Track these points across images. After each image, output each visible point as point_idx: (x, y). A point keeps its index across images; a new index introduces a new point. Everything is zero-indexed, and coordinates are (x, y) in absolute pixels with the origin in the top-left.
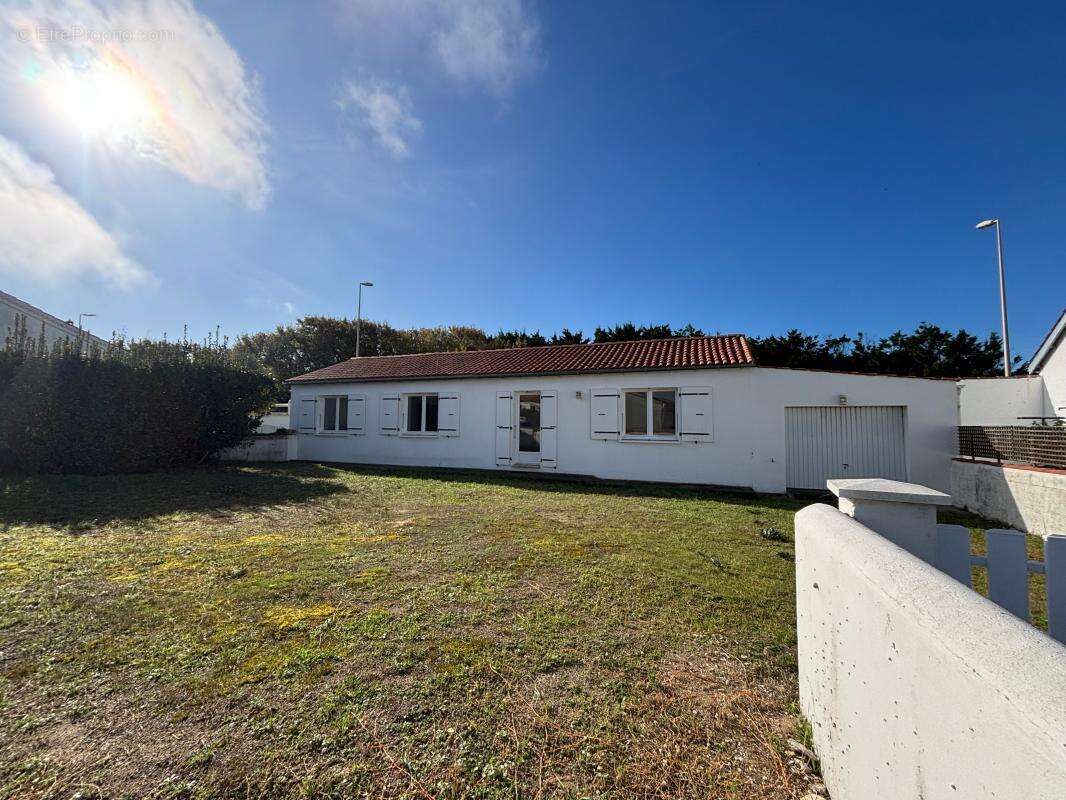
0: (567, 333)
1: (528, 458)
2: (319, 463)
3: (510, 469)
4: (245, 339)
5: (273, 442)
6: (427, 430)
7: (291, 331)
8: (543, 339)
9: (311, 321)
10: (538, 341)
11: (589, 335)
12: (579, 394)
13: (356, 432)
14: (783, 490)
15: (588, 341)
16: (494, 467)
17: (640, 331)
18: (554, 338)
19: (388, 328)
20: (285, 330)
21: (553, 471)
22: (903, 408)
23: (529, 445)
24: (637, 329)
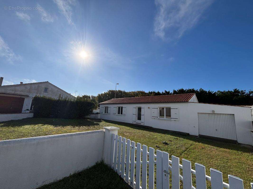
0: (166, 91)
1: (139, 121)
2: (102, 119)
3: (135, 124)
4: (99, 95)
5: (95, 115)
6: (121, 114)
7: (107, 93)
8: (160, 93)
9: (110, 91)
10: (158, 94)
11: (171, 91)
12: (149, 108)
13: (109, 114)
14: (198, 135)
15: (171, 93)
16: (132, 123)
17: (186, 90)
18: (162, 93)
19: (125, 92)
20: (106, 93)
21: (143, 125)
22: (234, 114)
23: (139, 118)
24: (184, 90)
